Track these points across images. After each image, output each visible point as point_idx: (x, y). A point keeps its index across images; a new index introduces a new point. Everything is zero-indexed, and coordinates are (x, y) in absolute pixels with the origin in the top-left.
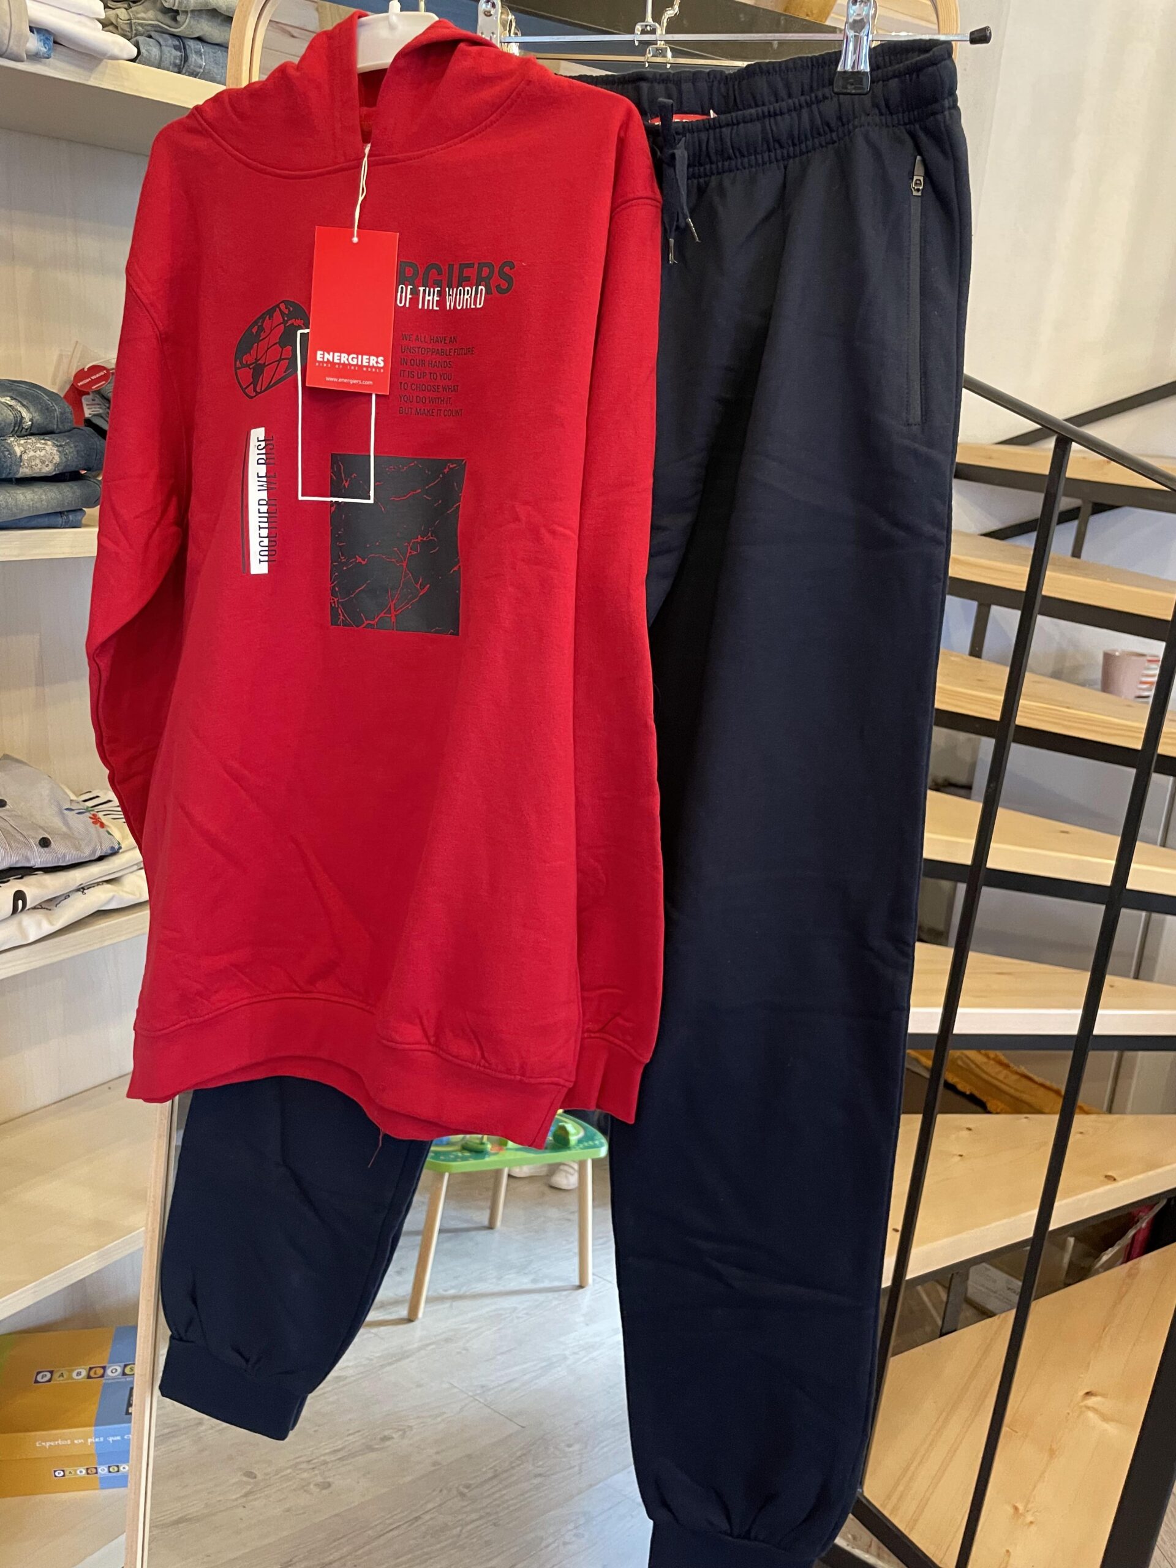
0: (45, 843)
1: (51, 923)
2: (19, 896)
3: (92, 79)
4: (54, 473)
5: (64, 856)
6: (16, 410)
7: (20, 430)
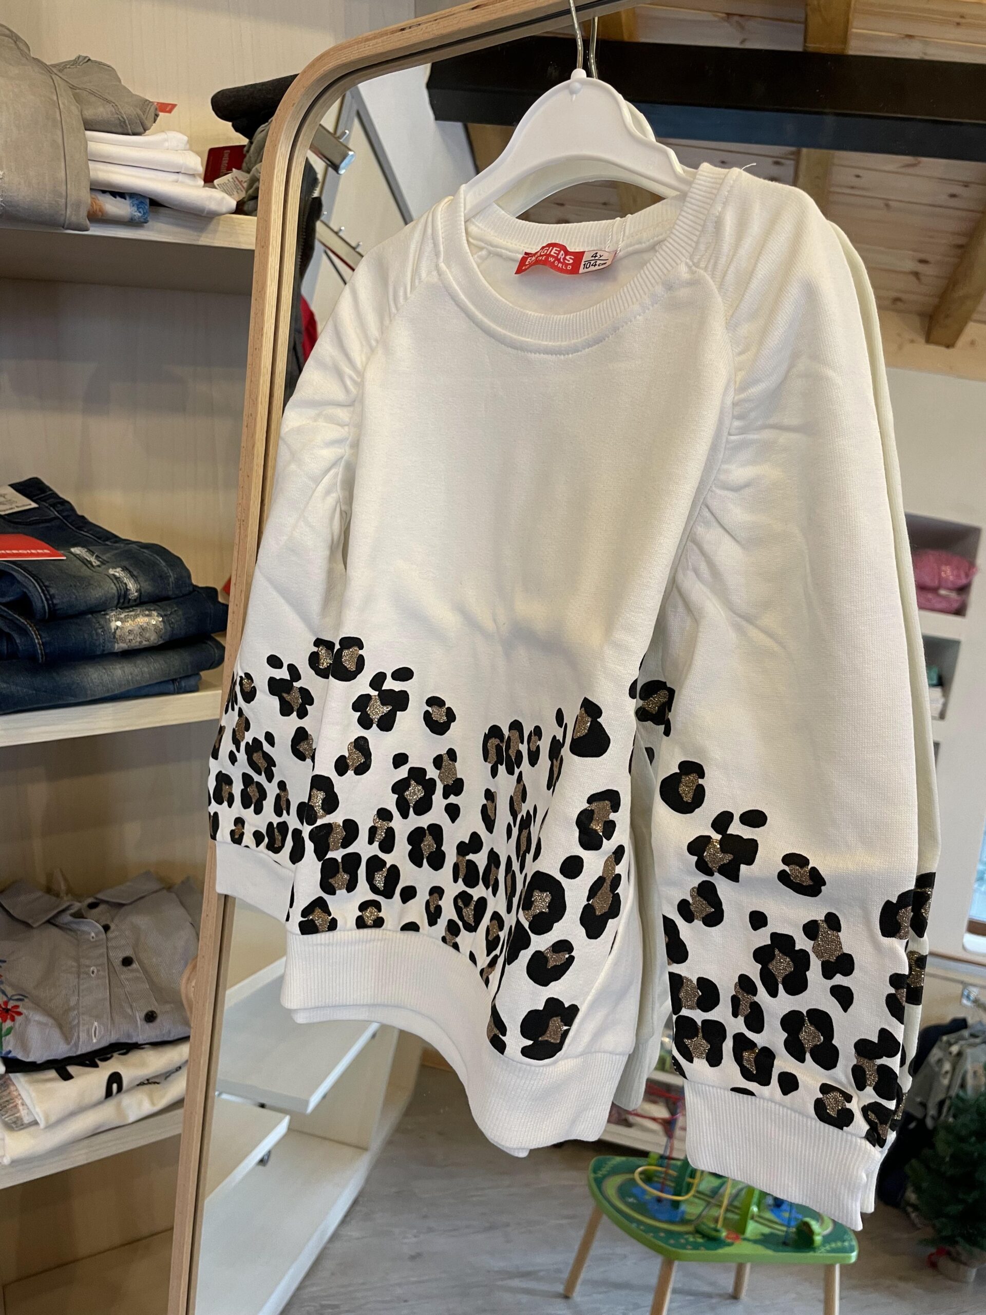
0: (150, 1017)
1: (153, 1104)
2: (115, 1078)
3: (202, 239)
4: (160, 643)
5: (169, 1032)
6: (122, 582)
7: (124, 602)
